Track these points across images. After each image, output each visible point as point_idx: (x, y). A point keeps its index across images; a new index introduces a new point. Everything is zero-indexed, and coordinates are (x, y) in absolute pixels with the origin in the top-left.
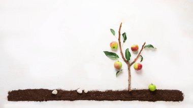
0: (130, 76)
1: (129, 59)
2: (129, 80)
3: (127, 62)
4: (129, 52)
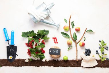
0: (77, 51)
1: (76, 39)
2: (77, 54)
3: (75, 41)
4: (75, 35)
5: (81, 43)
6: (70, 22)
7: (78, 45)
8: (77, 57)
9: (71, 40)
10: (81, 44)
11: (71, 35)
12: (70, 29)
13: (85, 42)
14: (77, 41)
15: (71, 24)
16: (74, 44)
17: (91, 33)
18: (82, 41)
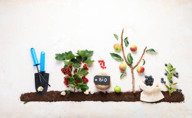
0: (133, 79)
1: (132, 63)
2: (133, 83)
3: (130, 65)
4: (131, 57)
5: (139, 68)
6: (122, 38)
7: (135, 71)
8: (134, 87)
9: (124, 64)
10: (139, 70)
11: (124, 57)
12: (123, 48)
13: (144, 66)
14: (133, 65)
15: (123, 41)
16: (128, 69)
17: (152, 54)
18: (141, 65)
